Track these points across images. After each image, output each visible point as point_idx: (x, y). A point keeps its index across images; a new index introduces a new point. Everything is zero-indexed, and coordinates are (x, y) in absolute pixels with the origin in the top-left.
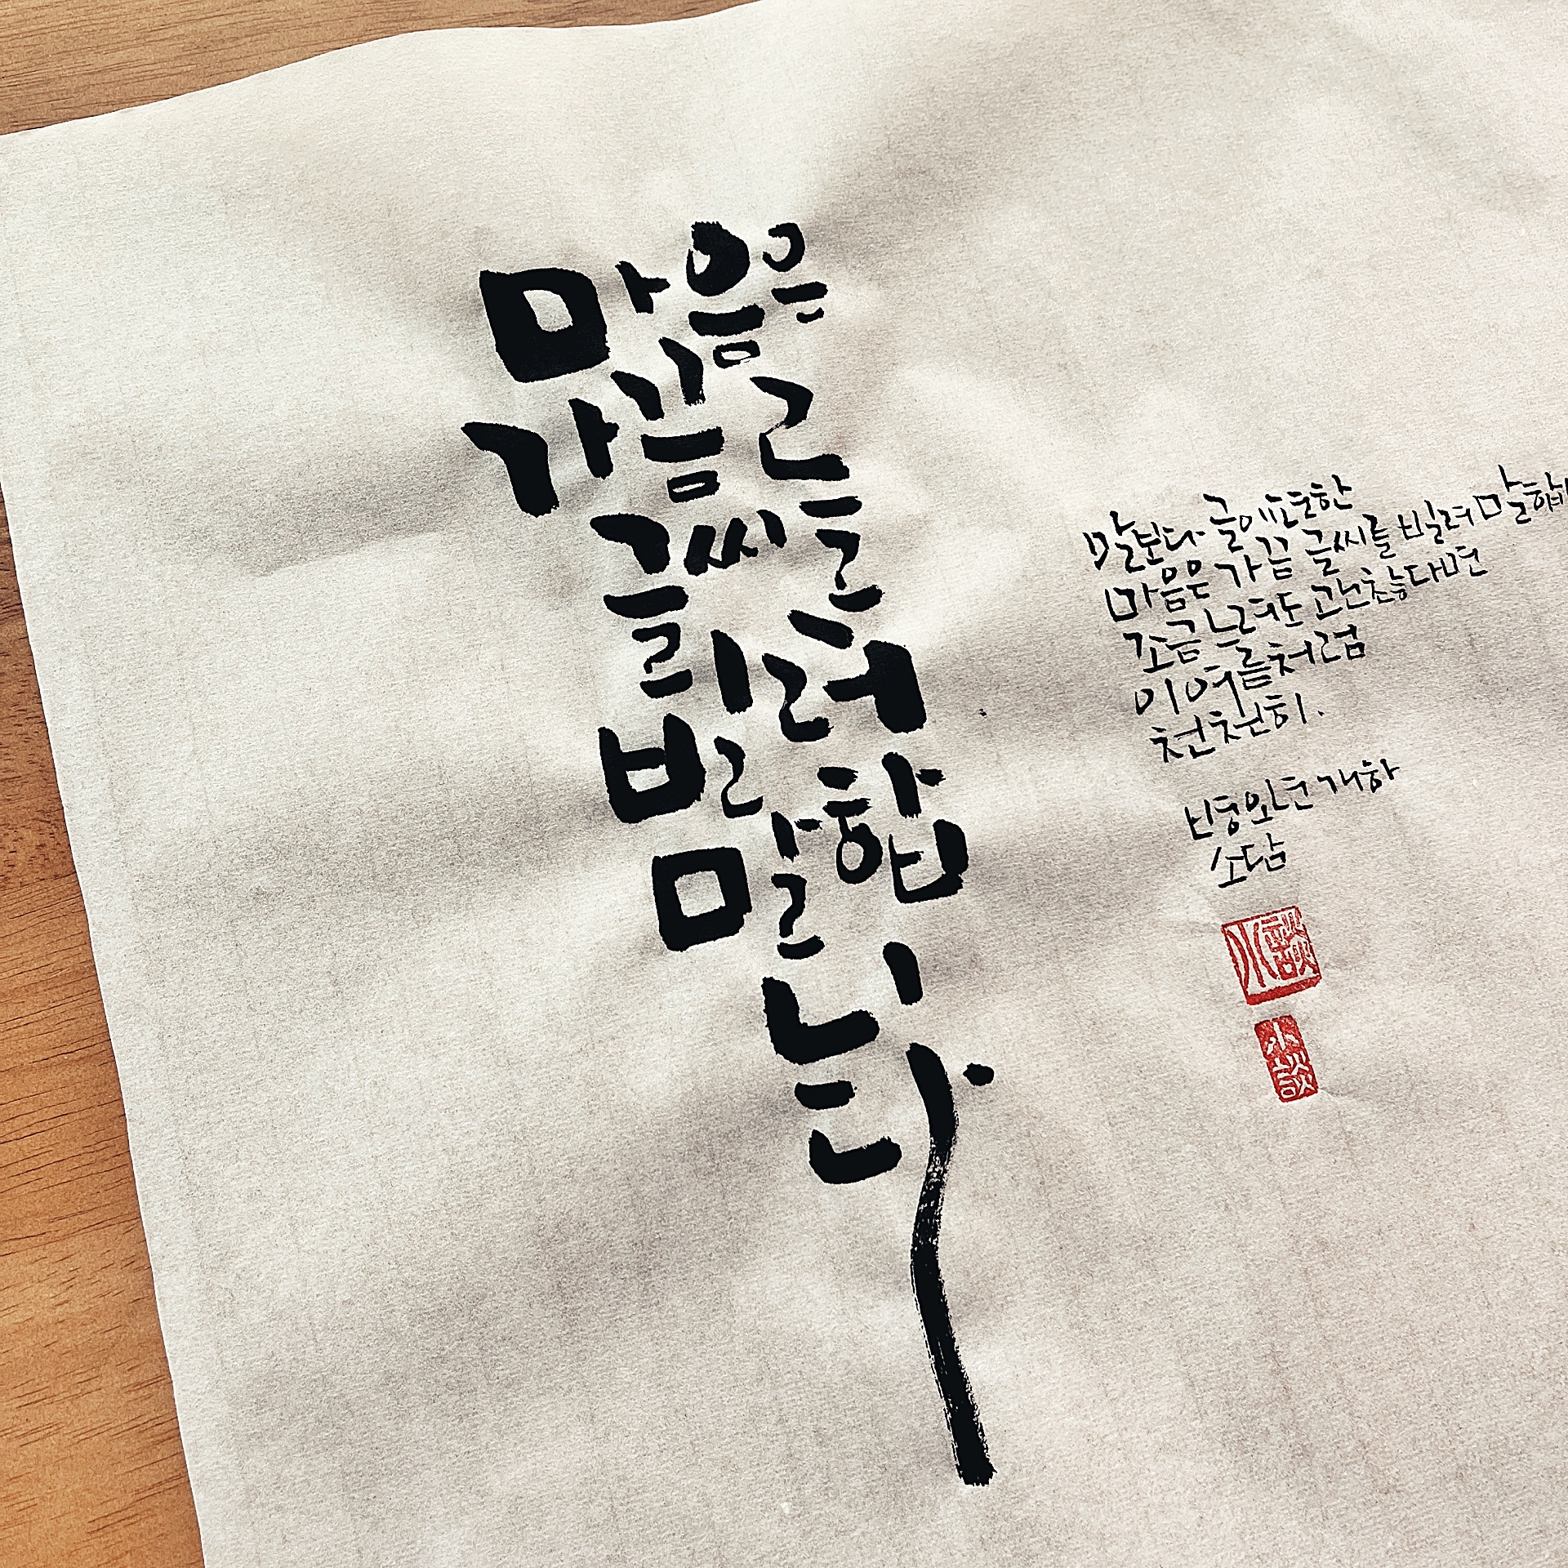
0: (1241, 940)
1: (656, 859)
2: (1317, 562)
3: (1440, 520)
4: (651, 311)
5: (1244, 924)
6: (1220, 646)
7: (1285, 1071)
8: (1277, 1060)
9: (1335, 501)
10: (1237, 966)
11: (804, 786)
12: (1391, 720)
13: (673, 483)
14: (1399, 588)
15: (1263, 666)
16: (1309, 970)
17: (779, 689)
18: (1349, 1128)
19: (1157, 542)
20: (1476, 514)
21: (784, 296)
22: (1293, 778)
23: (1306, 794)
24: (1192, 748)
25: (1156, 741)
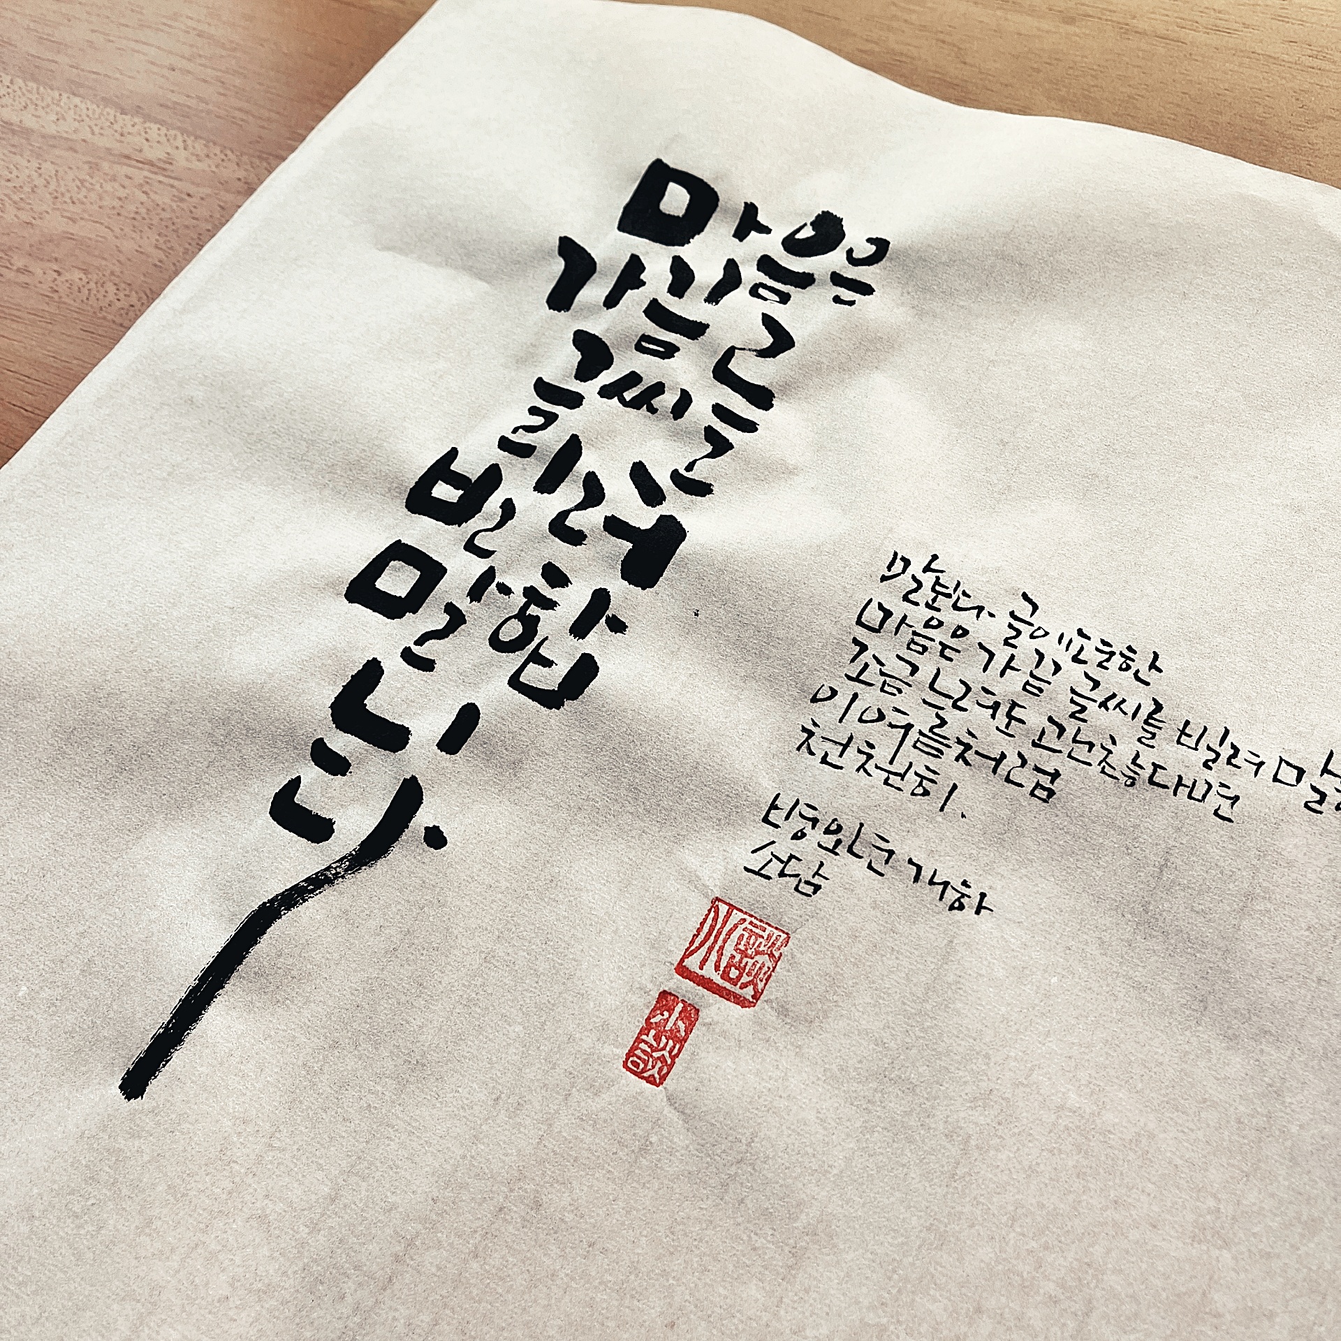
0: (720, 920)
1: (399, 540)
2: (1072, 701)
3: (1226, 751)
4: (741, 240)
5: (735, 911)
6: (925, 701)
7: (651, 1046)
8: (653, 1032)
9: (1138, 671)
10: (696, 936)
11: (528, 565)
12: (1023, 871)
13: (645, 338)
14: (1132, 774)
15: (945, 742)
16: (750, 991)
17: (580, 495)
19: (949, 596)
20: (1267, 772)
21: (837, 279)
22: (887, 841)
23: (887, 862)
24: (826, 754)
25: (804, 730)
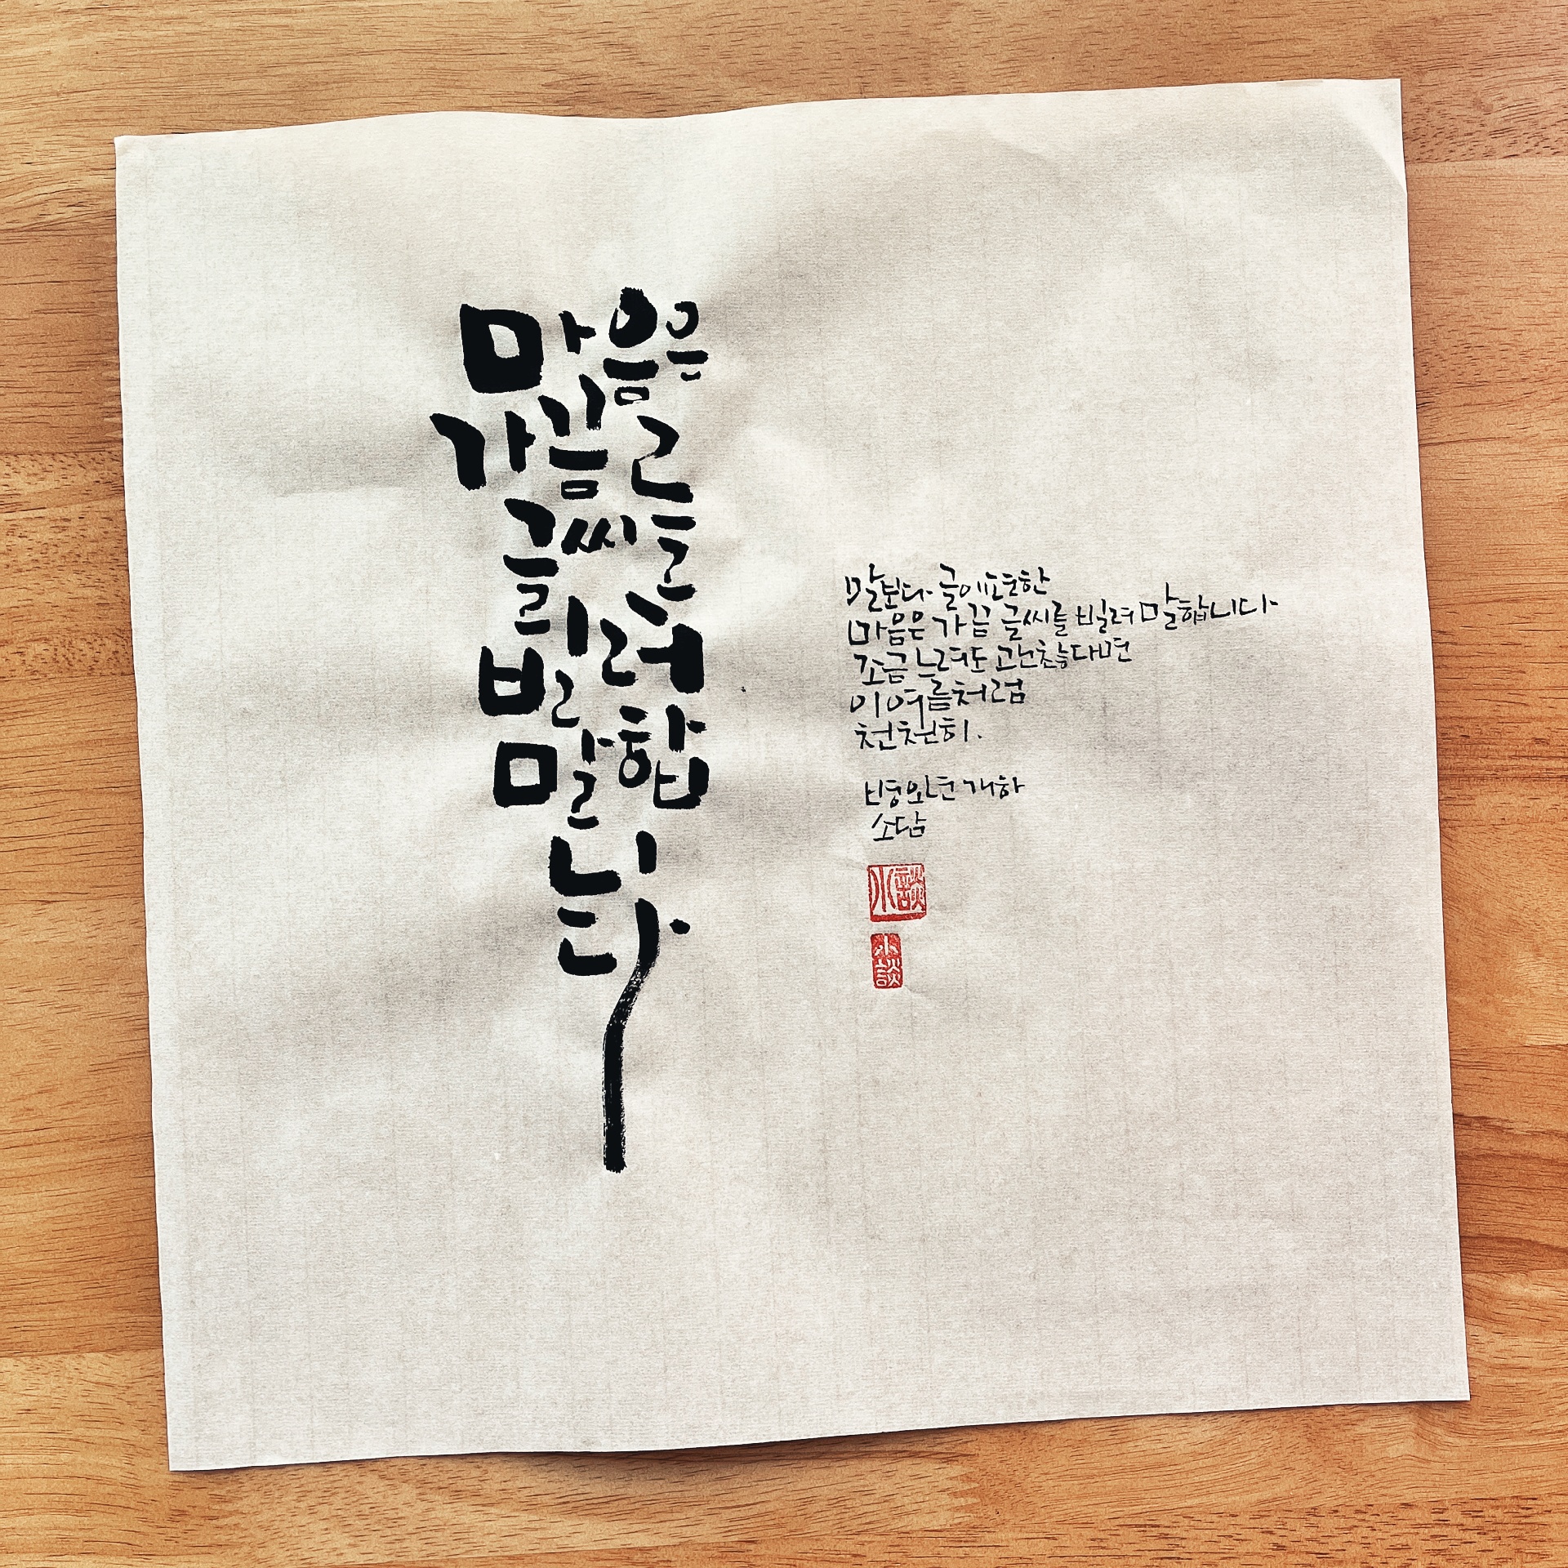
0: (879, 878)
1: (502, 743)
2: (1007, 629)
3: (1109, 616)
4: (578, 352)
5: (884, 868)
6: (920, 676)
7: (884, 969)
8: (880, 961)
9: (1035, 587)
10: (870, 894)
11: (609, 716)
12: (1029, 752)
13: (566, 485)
14: (1062, 659)
15: (946, 696)
16: (919, 909)
17: (606, 645)
18: (916, 1014)
19: (896, 593)
20: (1137, 617)
21: (675, 357)
22: (946, 778)
23: (952, 790)
24: (881, 743)
25: (858, 733)
